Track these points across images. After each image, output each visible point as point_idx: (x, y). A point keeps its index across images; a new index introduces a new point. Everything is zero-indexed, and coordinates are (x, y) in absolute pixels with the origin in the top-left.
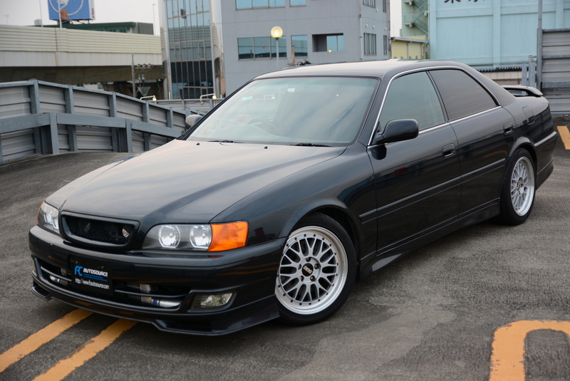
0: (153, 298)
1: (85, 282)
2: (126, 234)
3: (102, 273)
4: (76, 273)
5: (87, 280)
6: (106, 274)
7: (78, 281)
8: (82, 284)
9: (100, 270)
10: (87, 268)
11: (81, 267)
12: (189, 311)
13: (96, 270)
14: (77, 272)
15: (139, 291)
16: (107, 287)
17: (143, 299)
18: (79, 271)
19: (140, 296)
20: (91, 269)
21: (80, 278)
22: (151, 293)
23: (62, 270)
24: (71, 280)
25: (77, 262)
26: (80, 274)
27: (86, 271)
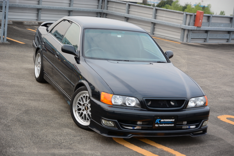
0: (188, 126)
1: (160, 125)
3: (171, 120)
4: (156, 122)
5: (162, 124)
6: (174, 120)
7: (157, 125)
8: (159, 127)
9: (170, 119)
10: (163, 119)
11: (160, 120)
12: (202, 128)
13: (168, 119)
14: (157, 122)
15: (182, 124)
16: (173, 125)
17: (183, 127)
18: (158, 121)
19: (182, 126)
20: (165, 119)
22: (187, 124)
23: (139, 123)
24: (152, 126)
25: (158, 118)
26: (158, 122)
27: (162, 120)
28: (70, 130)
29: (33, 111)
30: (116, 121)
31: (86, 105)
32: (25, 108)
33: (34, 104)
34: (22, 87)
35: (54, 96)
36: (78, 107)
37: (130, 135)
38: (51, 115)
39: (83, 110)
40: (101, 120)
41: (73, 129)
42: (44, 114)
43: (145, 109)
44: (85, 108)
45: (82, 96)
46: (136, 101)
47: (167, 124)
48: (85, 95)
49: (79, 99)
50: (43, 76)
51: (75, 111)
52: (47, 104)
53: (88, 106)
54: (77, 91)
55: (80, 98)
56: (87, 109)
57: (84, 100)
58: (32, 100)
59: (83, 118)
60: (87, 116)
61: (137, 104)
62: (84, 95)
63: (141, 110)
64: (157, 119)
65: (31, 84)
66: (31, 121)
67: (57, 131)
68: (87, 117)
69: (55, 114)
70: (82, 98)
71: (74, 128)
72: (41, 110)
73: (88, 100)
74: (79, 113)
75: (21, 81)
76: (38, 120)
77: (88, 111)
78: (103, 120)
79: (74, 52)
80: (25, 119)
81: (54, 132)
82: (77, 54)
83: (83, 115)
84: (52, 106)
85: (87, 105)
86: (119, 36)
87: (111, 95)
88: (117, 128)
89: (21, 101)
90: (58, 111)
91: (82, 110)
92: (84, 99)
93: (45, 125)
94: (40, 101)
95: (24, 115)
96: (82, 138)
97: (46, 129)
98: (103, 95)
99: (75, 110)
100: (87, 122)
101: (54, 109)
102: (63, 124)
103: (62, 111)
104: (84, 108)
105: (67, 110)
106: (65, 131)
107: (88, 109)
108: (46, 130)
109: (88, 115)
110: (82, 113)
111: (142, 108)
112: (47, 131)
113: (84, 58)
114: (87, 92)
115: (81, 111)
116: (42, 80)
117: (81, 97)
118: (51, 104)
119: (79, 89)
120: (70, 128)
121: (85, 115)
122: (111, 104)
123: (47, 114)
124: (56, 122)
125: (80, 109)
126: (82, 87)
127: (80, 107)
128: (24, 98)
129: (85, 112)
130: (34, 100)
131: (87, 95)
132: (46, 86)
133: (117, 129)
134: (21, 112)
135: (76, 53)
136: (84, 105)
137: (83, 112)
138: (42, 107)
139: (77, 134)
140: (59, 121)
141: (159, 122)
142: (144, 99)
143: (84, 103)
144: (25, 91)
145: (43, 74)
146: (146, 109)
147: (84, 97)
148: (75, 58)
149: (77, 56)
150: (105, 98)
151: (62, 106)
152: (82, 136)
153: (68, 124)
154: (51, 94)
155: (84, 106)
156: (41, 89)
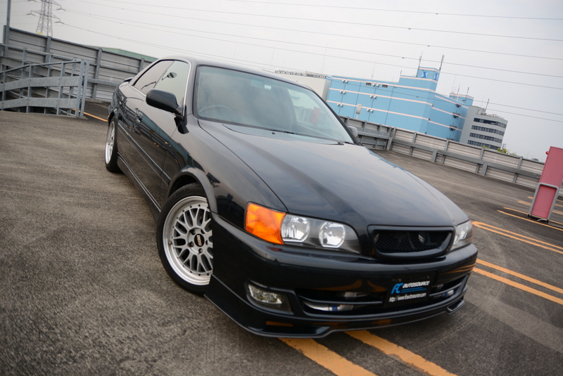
1: (400, 298)
2: (421, 238)
3: (424, 283)
4: (392, 292)
5: (403, 295)
6: (427, 283)
7: (392, 299)
8: (397, 302)
9: (421, 281)
10: (408, 283)
11: (402, 284)
13: (417, 281)
14: (395, 291)
16: (424, 295)
18: (397, 289)
20: (412, 282)
21: (395, 295)
22: (443, 288)
23: (347, 295)
24: (381, 302)
25: (400, 280)
26: (398, 292)
27: (406, 286)
28: (153, 297)
29: (74, 234)
30: (293, 292)
31: (198, 232)
32: (59, 224)
33: (84, 215)
34: (75, 178)
35: (132, 198)
36: (178, 235)
37: (325, 328)
38: (114, 244)
39: (191, 245)
40: (246, 285)
41: (160, 293)
42: (98, 241)
43: (371, 259)
44: (196, 239)
45: (188, 208)
46: (347, 233)
47: (413, 293)
48: (198, 208)
49: (179, 216)
50: (117, 161)
51: (170, 245)
52: (111, 216)
53: (203, 235)
54: (177, 194)
55: (184, 213)
56: (200, 243)
57: (195, 220)
58: (82, 205)
59: (187, 264)
60: (200, 261)
61: (348, 241)
62: (195, 206)
63: (360, 261)
64: (395, 283)
65: (96, 174)
66: (55, 265)
67: (117, 303)
68: (200, 264)
69: (123, 242)
70: (188, 213)
71: (165, 288)
72: (94, 230)
73: (206, 221)
74: (179, 250)
75: (79, 168)
76: (77, 261)
77: (205, 248)
78: (250, 287)
79: (174, 107)
80: (43, 257)
81: (107, 308)
82: (180, 112)
83: (190, 257)
84: (121, 221)
85: (202, 231)
86: (268, 87)
87: (279, 216)
88: (292, 310)
89: (58, 206)
90: (132, 234)
91: (187, 243)
92: (194, 216)
93: (88, 280)
94: (99, 208)
95: (46, 244)
96: (185, 331)
97: (88, 292)
98: (254, 213)
99: (169, 241)
100: (199, 275)
101: (123, 230)
102: (137, 273)
103: (141, 233)
104: (192, 239)
105: (152, 231)
106: (138, 302)
107: (203, 244)
108: (85, 298)
109: (204, 257)
110: (187, 252)
111: (362, 254)
112: (87, 304)
113: (197, 119)
114: (204, 199)
115: (184, 247)
116: (114, 167)
117: (186, 210)
118: (122, 216)
119: (183, 191)
120: (154, 290)
121: (195, 258)
122: (278, 242)
123: (106, 243)
124: (121, 266)
125: (181, 242)
126: (190, 185)
127: (183, 236)
128: (67, 200)
129: (194, 251)
130: (87, 206)
131: (202, 208)
132: (122, 179)
133: (292, 313)
134: (42, 235)
135: (177, 109)
136: (192, 232)
137: (189, 249)
138: (99, 224)
139: (172, 312)
140: (127, 264)
141: (399, 290)
142: (372, 228)
143: (194, 227)
144: (77, 186)
145: (117, 158)
146: (373, 256)
147: (195, 211)
148: (175, 119)
149: (180, 114)
150: (258, 221)
151: (143, 222)
152: (187, 320)
153: (149, 273)
154: (127, 194)
155: (193, 234)
156: (111, 184)
